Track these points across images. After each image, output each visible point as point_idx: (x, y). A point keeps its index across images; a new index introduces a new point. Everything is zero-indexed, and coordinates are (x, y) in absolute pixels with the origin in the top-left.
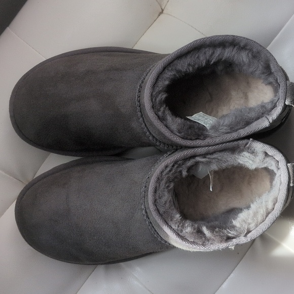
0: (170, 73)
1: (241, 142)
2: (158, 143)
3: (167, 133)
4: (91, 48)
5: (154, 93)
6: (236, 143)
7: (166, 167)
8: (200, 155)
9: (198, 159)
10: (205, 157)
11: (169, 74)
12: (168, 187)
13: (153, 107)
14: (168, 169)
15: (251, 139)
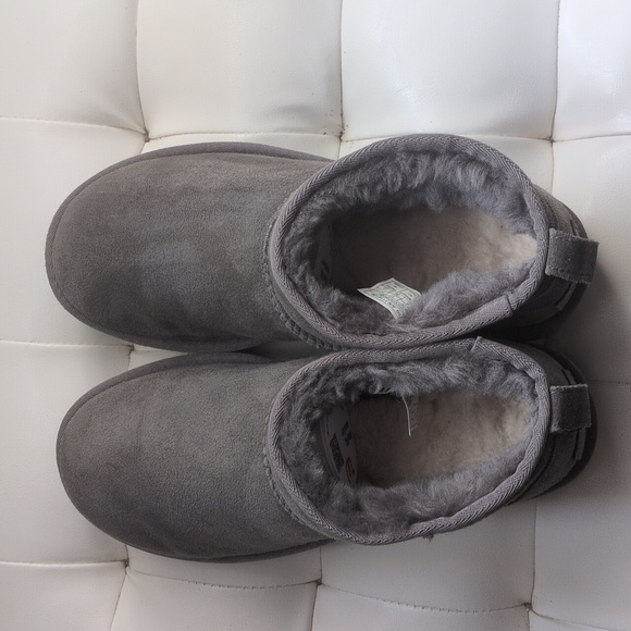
0: (321, 202)
1: (458, 345)
2: (301, 336)
3: (310, 317)
4: (206, 144)
5: (287, 239)
6: (447, 345)
7: (305, 376)
8: (375, 364)
9: (372, 370)
10: (385, 369)
11: (319, 203)
12: (308, 415)
13: (284, 266)
14: (309, 382)
15: (478, 338)
